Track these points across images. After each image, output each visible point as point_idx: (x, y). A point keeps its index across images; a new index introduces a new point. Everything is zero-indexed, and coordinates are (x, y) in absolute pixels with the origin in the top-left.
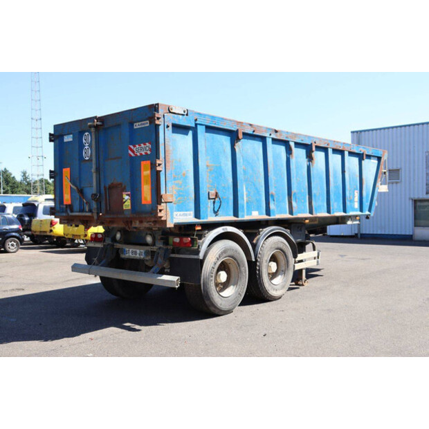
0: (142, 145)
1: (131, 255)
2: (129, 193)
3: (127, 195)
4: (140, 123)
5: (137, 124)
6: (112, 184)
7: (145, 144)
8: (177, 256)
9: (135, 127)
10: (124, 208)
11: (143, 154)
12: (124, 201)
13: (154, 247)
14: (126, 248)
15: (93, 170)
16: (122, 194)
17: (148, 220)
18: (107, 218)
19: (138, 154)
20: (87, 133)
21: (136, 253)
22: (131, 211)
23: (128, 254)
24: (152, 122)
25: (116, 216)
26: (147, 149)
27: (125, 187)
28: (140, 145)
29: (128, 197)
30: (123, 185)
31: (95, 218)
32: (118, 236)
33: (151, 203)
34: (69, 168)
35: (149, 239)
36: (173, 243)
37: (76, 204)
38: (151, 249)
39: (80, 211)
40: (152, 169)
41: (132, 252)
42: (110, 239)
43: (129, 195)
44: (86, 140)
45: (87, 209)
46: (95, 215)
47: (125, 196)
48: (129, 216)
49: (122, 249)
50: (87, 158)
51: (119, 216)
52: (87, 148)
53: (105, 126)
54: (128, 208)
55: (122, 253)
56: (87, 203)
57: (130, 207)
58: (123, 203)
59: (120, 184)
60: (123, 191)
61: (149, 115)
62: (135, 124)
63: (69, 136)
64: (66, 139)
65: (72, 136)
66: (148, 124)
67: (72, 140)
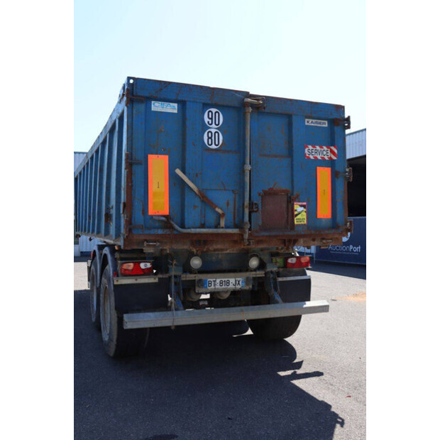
0: (318, 148)
1: (218, 286)
2: (305, 203)
3: (301, 206)
4: (314, 121)
5: (310, 121)
6: (269, 189)
7: (321, 147)
8: (285, 279)
9: (306, 124)
10: (296, 223)
11: (319, 158)
12: (296, 213)
13: (258, 272)
14: (209, 278)
15: (248, 167)
16: (293, 204)
17: (330, 237)
18: (263, 236)
19: (312, 157)
20: (214, 110)
21: (228, 283)
22: (307, 226)
23: (213, 287)
24: (338, 125)
25: (281, 234)
26: (325, 153)
27: (298, 196)
28: (314, 147)
29: (302, 209)
30: (295, 194)
31: (246, 236)
32: (196, 262)
33: (330, 217)
34: (167, 157)
35: (254, 263)
36: (286, 265)
37: (192, 216)
38: (252, 275)
39: (203, 226)
40: (338, 178)
41: (221, 283)
42: (181, 268)
43: (304, 206)
44: (212, 119)
45: (223, 223)
46: (245, 232)
47: (298, 208)
48: (303, 233)
49: (200, 280)
50: (213, 147)
51: (286, 233)
52: (213, 131)
53: (266, 110)
54: (302, 223)
55: (198, 286)
56: (223, 214)
57: (305, 222)
58: (293, 216)
59: (283, 191)
60: (294, 200)
61: (335, 116)
62: (306, 120)
63: (166, 104)
64: (157, 106)
65: (176, 105)
66: (326, 125)
67: (176, 111)
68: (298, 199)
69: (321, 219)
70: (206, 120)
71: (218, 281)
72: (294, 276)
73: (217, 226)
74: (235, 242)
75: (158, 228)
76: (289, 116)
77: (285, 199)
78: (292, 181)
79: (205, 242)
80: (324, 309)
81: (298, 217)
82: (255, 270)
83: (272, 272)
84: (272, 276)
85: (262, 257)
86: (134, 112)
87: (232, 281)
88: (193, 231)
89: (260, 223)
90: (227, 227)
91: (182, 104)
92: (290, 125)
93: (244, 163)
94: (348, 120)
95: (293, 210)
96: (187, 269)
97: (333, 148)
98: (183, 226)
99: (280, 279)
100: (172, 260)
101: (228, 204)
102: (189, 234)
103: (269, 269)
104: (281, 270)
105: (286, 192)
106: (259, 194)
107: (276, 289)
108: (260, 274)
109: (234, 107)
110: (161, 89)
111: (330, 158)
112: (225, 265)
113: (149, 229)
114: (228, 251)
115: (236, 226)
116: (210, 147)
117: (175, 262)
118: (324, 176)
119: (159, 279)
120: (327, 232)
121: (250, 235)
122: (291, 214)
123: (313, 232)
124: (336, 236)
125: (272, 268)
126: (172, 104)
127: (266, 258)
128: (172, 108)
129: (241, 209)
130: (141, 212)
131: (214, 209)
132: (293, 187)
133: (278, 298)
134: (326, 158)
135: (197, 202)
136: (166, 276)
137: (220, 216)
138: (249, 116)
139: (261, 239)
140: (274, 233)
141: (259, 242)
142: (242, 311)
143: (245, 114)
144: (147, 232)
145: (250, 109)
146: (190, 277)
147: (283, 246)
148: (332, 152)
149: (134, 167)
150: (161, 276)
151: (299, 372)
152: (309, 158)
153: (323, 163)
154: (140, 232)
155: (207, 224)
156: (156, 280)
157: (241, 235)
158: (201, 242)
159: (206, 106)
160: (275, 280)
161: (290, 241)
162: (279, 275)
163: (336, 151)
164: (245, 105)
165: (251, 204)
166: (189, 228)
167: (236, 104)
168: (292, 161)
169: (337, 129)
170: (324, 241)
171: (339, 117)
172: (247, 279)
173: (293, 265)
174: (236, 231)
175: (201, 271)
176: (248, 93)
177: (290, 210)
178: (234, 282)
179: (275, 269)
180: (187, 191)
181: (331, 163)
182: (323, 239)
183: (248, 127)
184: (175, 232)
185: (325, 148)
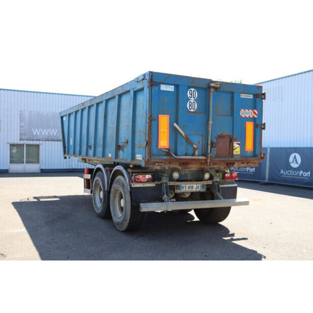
0: (247, 110)
1: (187, 189)
2: (239, 143)
3: (237, 144)
4: (245, 95)
5: (243, 95)
6: (221, 134)
7: (248, 110)
8: (223, 186)
9: (241, 97)
10: (234, 153)
11: (247, 116)
12: (234, 148)
13: (209, 181)
14: (183, 184)
15: (211, 122)
16: (233, 143)
17: (252, 162)
18: (217, 161)
19: (243, 116)
20: (193, 89)
21: (193, 187)
22: (240, 155)
23: (184, 189)
24: (258, 97)
25: (226, 159)
26: (250, 113)
27: (236, 138)
28: (245, 110)
29: (238, 146)
30: (234, 137)
31: (209, 161)
32: (176, 175)
33: (252, 150)
34: (168, 116)
35: (207, 176)
36: (224, 177)
37: (181, 149)
38: (206, 183)
39: (186, 155)
40: (257, 128)
41: (189, 187)
42: (168, 178)
43: (239, 144)
44: (191, 94)
45: (197, 153)
46: (208, 158)
47: (236, 145)
48: (238, 159)
49: (178, 186)
50: (192, 110)
51: (229, 159)
52: (192, 101)
53: (221, 90)
54: (238, 153)
55: (177, 189)
56: (197, 148)
57: (239, 153)
58: (233, 150)
59: (228, 135)
60: (234, 141)
61: (257, 92)
62: (241, 94)
63: (168, 86)
64: (163, 88)
65: (173, 87)
66: (252, 97)
67: (173, 90)
68: (236, 140)
69: (247, 151)
70: (189, 95)
71: (187, 186)
72: (228, 184)
73: (193, 155)
74: (202, 164)
75: (163, 156)
76: (232, 93)
77: (229, 139)
78: (233, 130)
79: (187, 164)
80: (246, 203)
81: (235, 150)
82: (207, 180)
83: (217, 182)
84: (217, 184)
85: (211, 173)
86: (153, 90)
87: (195, 186)
88: (182, 157)
89: (215, 153)
90: (199, 155)
91: (177, 87)
92: (232, 98)
93: (208, 120)
94: (264, 94)
95: (233, 146)
96: (171, 179)
97: (255, 111)
98: (176, 154)
99: (221, 186)
100: (164, 174)
101: (199, 143)
102: (179, 159)
103: (215, 180)
104: (221, 180)
105: (229, 136)
106: (215, 137)
107: (219, 192)
108: (210, 182)
109: (204, 88)
110: (166, 78)
111: (253, 117)
112: (189, 177)
113: (160, 156)
114: (192, 169)
115: (203, 155)
116: (191, 110)
117: (166, 175)
118: (250, 127)
119: (156, 184)
120: (251, 159)
121: (211, 160)
122: (232, 148)
123: (243, 159)
124: (256, 161)
125: (217, 179)
126: (171, 86)
127: (213, 173)
128: (171, 88)
129: (206, 146)
130: (155, 147)
131: (193, 145)
132: (233, 133)
133: (220, 196)
134: (251, 116)
135: (184, 141)
136: (159, 183)
137: (195, 149)
138: (212, 93)
139: (215, 162)
140: (223, 159)
141: (214, 164)
142: (203, 203)
143: (209, 92)
144: (158, 157)
145: (213, 90)
146: (172, 183)
147: (226, 166)
148: (254, 113)
149: (153, 122)
150: (156, 183)
151: (234, 238)
152: (242, 116)
153: (249, 119)
154: (155, 157)
155: (188, 154)
156: (154, 185)
157: (206, 160)
158: (184, 163)
159: (189, 87)
160: (218, 186)
161: (230, 163)
162: (220, 183)
163: (257, 112)
164: (209, 87)
165: (212, 143)
166: (180, 156)
167: (205, 86)
168: (233, 118)
169: (258, 100)
170: (249, 164)
171: (259, 93)
172: (203, 185)
173: (228, 178)
174: (204, 158)
175: (178, 180)
176: (211, 80)
177: (231, 146)
178: (196, 187)
179: (218, 180)
180: (179, 135)
181: (254, 119)
182: (248, 163)
183: (212, 100)
184: (172, 158)
185: (251, 111)
